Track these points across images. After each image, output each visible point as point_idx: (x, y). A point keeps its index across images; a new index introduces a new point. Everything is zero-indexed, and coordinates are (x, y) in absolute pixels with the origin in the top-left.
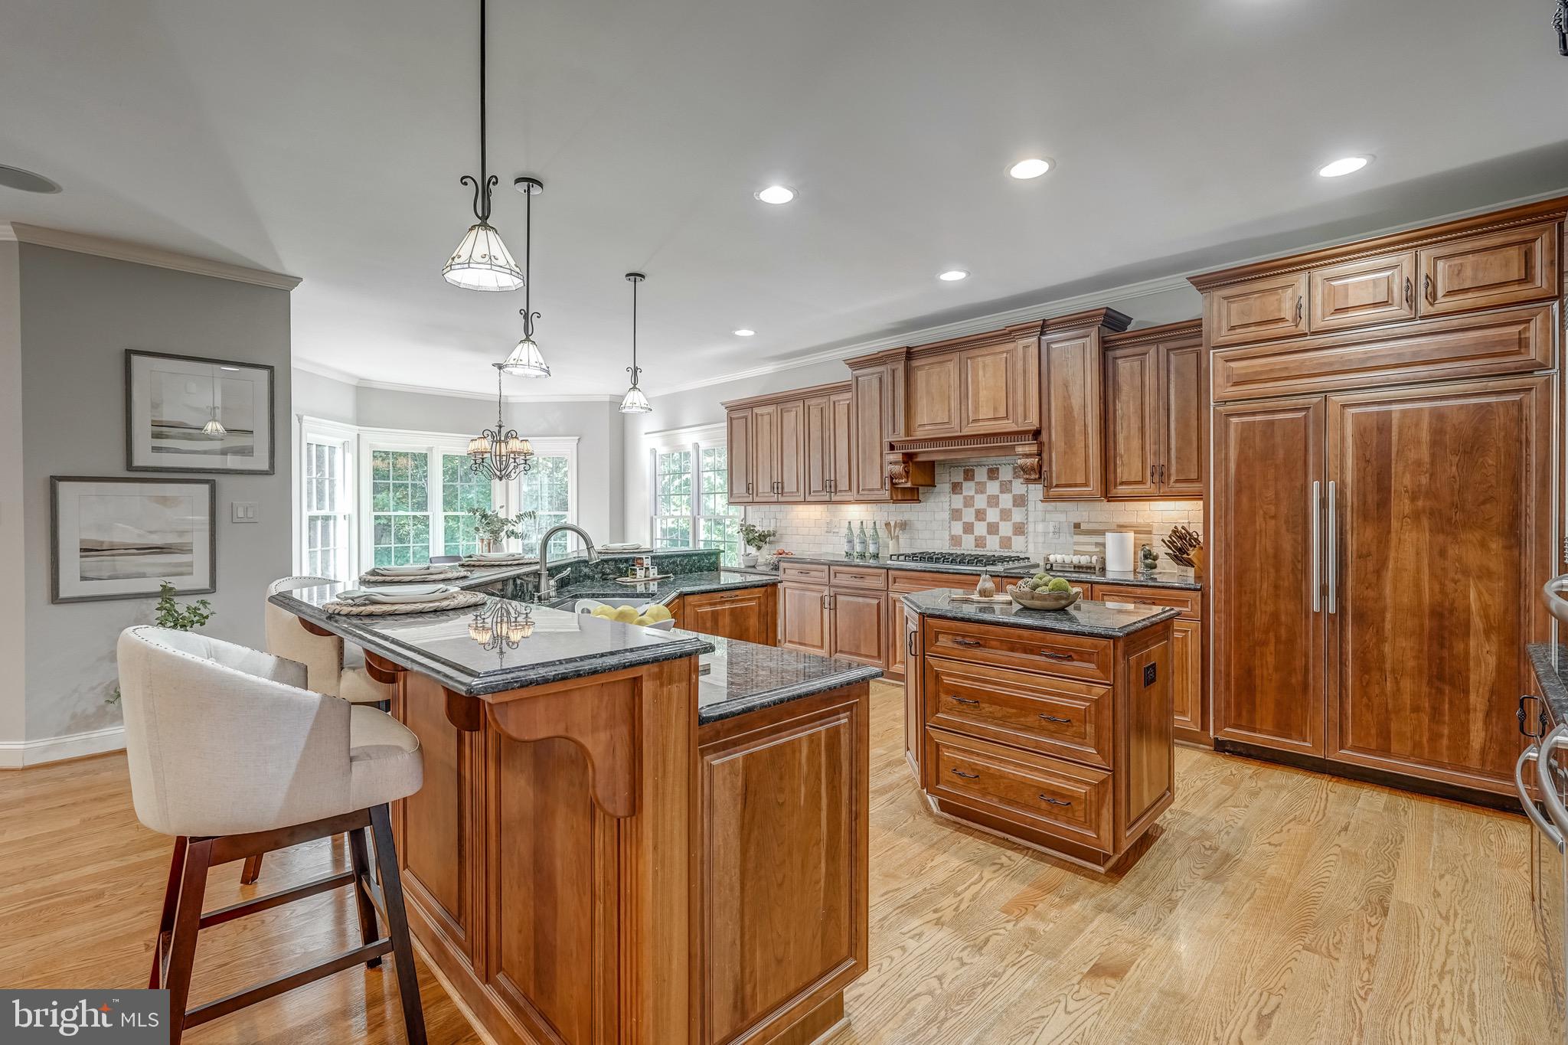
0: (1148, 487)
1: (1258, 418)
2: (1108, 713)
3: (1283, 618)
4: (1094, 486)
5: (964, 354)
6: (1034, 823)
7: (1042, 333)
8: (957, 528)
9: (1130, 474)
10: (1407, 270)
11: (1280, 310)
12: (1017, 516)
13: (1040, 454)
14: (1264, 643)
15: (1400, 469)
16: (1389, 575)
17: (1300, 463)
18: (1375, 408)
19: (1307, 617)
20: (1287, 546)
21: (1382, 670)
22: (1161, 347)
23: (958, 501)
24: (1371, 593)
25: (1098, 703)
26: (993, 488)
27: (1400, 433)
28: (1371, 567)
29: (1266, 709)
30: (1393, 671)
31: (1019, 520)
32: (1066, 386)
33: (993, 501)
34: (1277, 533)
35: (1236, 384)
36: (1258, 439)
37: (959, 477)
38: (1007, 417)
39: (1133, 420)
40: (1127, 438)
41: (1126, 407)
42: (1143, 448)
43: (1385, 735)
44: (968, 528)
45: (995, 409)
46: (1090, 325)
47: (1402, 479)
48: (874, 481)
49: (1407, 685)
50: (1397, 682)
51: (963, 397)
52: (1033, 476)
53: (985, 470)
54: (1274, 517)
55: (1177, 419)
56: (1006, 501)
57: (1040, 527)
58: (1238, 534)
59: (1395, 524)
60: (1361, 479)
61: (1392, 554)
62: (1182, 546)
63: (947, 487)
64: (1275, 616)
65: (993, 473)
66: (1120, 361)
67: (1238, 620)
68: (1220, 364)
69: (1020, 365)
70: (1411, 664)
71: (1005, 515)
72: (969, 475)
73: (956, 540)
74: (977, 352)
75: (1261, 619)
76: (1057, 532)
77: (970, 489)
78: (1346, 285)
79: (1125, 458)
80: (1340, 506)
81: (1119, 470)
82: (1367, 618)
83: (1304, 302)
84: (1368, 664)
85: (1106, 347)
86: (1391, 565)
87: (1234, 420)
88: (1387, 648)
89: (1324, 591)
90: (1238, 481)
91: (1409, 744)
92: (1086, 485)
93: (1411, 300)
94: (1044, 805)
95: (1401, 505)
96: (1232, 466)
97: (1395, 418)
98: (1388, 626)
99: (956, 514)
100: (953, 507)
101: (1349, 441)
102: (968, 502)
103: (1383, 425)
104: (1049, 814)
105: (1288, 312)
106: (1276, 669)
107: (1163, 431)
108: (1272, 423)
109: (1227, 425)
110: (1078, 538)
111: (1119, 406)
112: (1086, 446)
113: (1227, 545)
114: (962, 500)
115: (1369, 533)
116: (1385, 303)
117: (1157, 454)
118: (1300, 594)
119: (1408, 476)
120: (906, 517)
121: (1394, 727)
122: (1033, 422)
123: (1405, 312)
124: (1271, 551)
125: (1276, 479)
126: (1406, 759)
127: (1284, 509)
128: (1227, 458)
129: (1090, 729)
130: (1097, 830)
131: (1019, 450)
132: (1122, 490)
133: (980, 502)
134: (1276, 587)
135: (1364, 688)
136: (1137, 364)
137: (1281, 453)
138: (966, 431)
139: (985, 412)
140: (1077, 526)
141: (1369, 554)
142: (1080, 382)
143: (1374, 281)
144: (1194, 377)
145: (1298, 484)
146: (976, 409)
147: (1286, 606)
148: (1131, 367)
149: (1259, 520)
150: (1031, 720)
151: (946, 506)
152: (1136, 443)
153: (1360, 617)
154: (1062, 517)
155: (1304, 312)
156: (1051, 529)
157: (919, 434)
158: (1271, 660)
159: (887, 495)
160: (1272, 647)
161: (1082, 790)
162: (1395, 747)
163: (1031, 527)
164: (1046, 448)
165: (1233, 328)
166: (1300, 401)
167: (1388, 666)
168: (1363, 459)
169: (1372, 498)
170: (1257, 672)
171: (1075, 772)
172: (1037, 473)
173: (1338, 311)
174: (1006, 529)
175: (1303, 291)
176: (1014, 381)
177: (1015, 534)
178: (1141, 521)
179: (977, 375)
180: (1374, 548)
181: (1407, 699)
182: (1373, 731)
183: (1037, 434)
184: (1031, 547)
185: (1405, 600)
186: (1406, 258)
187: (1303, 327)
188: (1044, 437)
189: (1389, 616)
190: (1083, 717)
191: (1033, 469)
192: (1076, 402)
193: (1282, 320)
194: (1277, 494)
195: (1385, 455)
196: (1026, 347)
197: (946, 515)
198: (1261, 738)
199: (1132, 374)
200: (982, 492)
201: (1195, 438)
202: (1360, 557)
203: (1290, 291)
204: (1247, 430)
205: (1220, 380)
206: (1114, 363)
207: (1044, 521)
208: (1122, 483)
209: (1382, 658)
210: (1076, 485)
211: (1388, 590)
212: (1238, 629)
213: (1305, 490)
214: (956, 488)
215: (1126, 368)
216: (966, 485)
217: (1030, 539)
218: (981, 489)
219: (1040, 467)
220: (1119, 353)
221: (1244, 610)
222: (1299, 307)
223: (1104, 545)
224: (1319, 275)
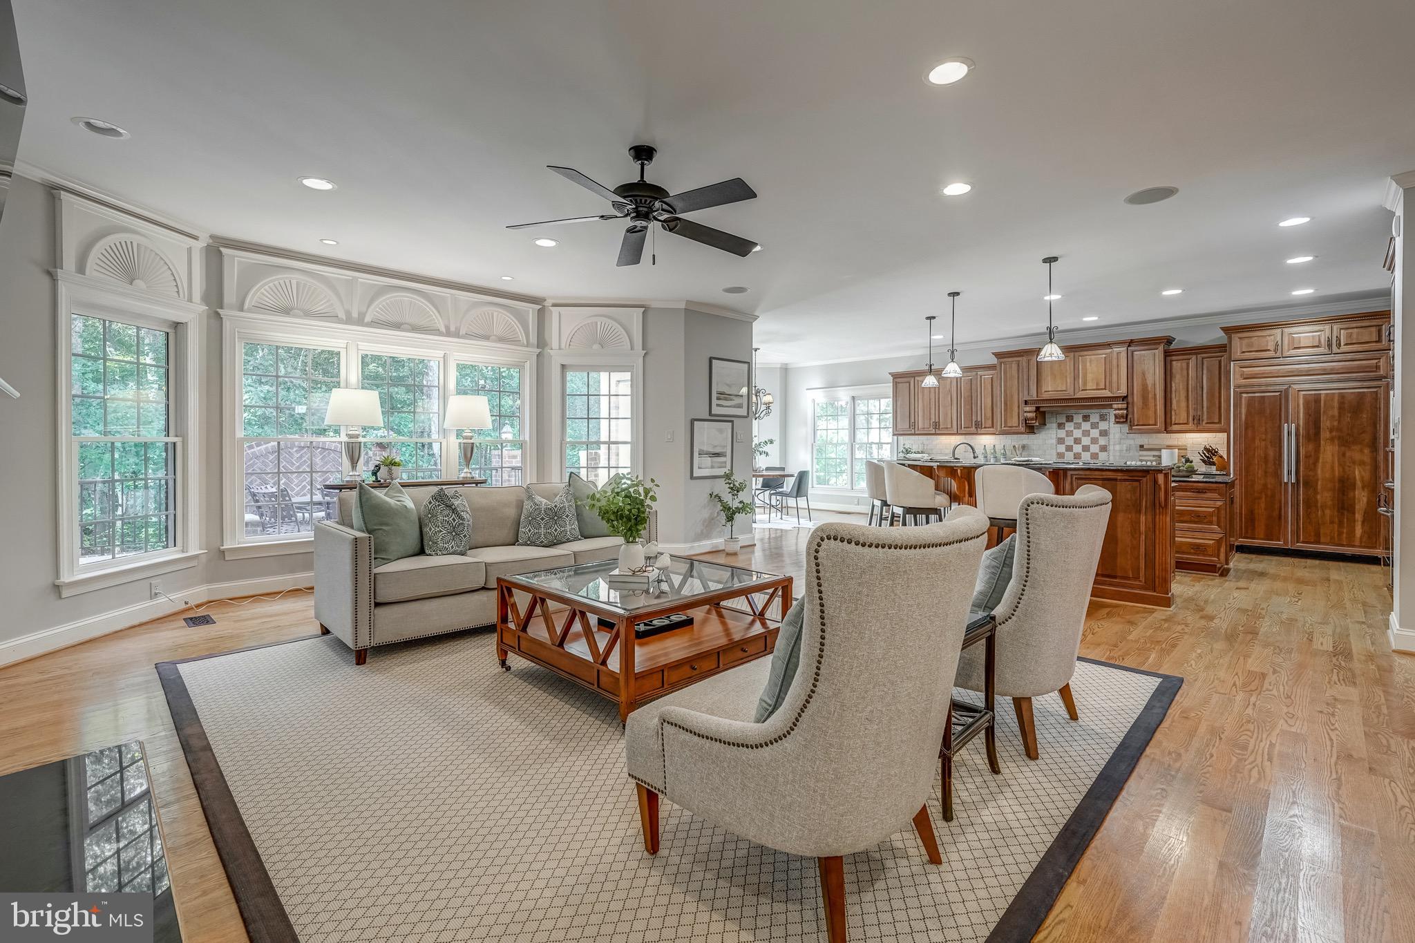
0: (1191, 426)
1: (1256, 395)
2: (1223, 512)
3: (1269, 486)
4: (1160, 424)
5: (1077, 354)
6: (1187, 559)
7: (1129, 346)
8: (1062, 448)
9: (1180, 419)
10: (1328, 333)
11: (1267, 346)
12: (1102, 441)
13: (1127, 409)
14: (1260, 498)
15: (1325, 418)
16: (1320, 465)
17: (1278, 415)
18: (1313, 392)
19: (1281, 485)
20: (1271, 453)
21: (1316, 507)
22: (1199, 356)
23: (1062, 433)
24: (1311, 473)
25: (1218, 509)
26: (1086, 426)
27: (1325, 402)
28: (1311, 462)
29: (1261, 528)
30: (1321, 506)
31: (1103, 443)
32: (1144, 374)
33: (1086, 433)
34: (1266, 447)
35: (1245, 379)
36: (1256, 405)
37: (1064, 420)
38: (1105, 389)
39: (1182, 393)
40: (1178, 402)
41: (1178, 384)
42: (1188, 407)
43: (1318, 535)
44: (1069, 448)
45: (1097, 384)
46: (1159, 344)
47: (1325, 423)
48: (1014, 422)
49: (1328, 512)
50: (1323, 511)
51: (1076, 378)
52: (1122, 420)
53: (1081, 416)
54: (1264, 440)
55: (1207, 393)
56: (1095, 433)
57: (1117, 447)
58: (1246, 448)
59: (1322, 442)
60: (1307, 423)
61: (1321, 456)
62: (1209, 455)
63: (1055, 425)
64: (1265, 485)
65: (1086, 418)
66: (1174, 363)
67: (1246, 487)
68: (1237, 368)
69: (1115, 362)
70: (1330, 503)
71: (1094, 441)
72: (1070, 419)
73: (1061, 455)
74: (1086, 353)
75: (1258, 487)
76: (1128, 450)
77: (1070, 426)
78: (1300, 337)
79: (1177, 411)
80: (1297, 435)
81: (1173, 418)
82: (1310, 484)
83: (1280, 343)
84: (1310, 504)
85: (1167, 354)
86: (1321, 461)
87: (1244, 395)
88: (1319, 497)
89: (1289, 473)
90: (1246, 423)
91: (1329, 538)
92: (1155, 425)
93: (1330, 345)
94: (1192, 551)
95: (1325, 434)
96: (1243, 417)
97: (1323, 398)
98: (1319, 487)
99: (1061, 441)
100: (1059, 436)
101: (1301, 406)
102: (1069, 434)
103: (1317, 399)
104: (1195, 554)
105: (1271, 346)
106: (1265, 509)
107: (1199, 398)
108: (1264, 397)
109: (1241, 398)
110: (1141, 453)
111: (1173, 385)
112: (1155, 405)
113: (1241, 454)
114: (1065, 433)
115: (1311, 447)
116: (1318, 347)
117: (1195, 410)
118: (1277, 474)
119: (1328, 422)
120: (1025, 442)
121: (1322, 531)
122: (1123, 391)
123: (1327, 351)
124: (1263, 455)
125: (1266, 423)
126: (1327, 544)
127: (1269, 436)
128: (1240, 413)
129: (1215, 519)
130: (1218, 556)
131: (1115, 406)
132: (1175, 427)
133: (1078, 434)
134: (1266, 472)
135: (1307, 515)
136: (1184, 365)
137: (1268, 411)
138: (1078, 395)
139: (1090, 385)
140: (1142, 446)
141: (1311, 456)
142: (1151, 371)
143: (1313, 336)
144: (1217, 372)
145: (1277, 425)
146: (1085, 383)
147: (1271, 481)
148: (1181, 365)
149: (1257, 442)
150: (1185, 518)
151: (1054, 436)
152: (1183, 404)
153: (1306, 484)
154: (1132, 442)
155: (1280, 348)
156: (1125, 448)
157: (1045, 396)
158: (1263, 505)
159: (1023, 429)
160: (1263, 499)
161: (1211, 542)
162: (1322, 540)
163: (1111, 448)
164: (1130, 406)
165: (1244, 352)
166: (1278, 388)
167: (1319, 505)
168: (1307, 413)
169: (1312, 432)
170: (1256, 511)
171: (1208, 536)
172: (1123, 419)
173: (1295, 348)
174: (1095, 448)
175: (1279, 339)
176: (1111, 371)
177: (1101, 451)
178: (1180, 443)
179: (1086, 366)
180: (1313, 454)
181: (1328, 518)
182: (1312, 534)
183: (1124, 398)
184: (1111, 458)
185: (1327, 475)
186: (1327, 327)
187: (1279, 354)
188: (1130, 398)
189: (1319, 483)
190: (1211, 514)
191: (1122, 417)
192: (1150, 382)
193: (1269, 350)
194: (1266, 430)
195: (1318, 412)
196: (1118, 353)
197: (1054, 441)
198: (1257, 542)
199: (1182, 369)
200: (1079, 428)
201: (1217, 402)
202: (1306, 457)
203: (1272, 337)
204: (1250, 400)
205: (1238, 376)
206: (1171, 364)
207: (1120, 444)
208: (1175, 424)
209: (1317, 501)
210: (1149, 425)
211: (1319, 471)
212: (1246, 492)
213: (1280, 428)
214: (1061, 426)
215: (1177, 366)
216: (1067, 425)
217: (1111, 454)
218: (1078, 426)
219: (1127, 415)
220: (1174, 358)
221: (1249, 483)
222: (1277, 345)
223: (1160, 457)
224: (1286, 330)
